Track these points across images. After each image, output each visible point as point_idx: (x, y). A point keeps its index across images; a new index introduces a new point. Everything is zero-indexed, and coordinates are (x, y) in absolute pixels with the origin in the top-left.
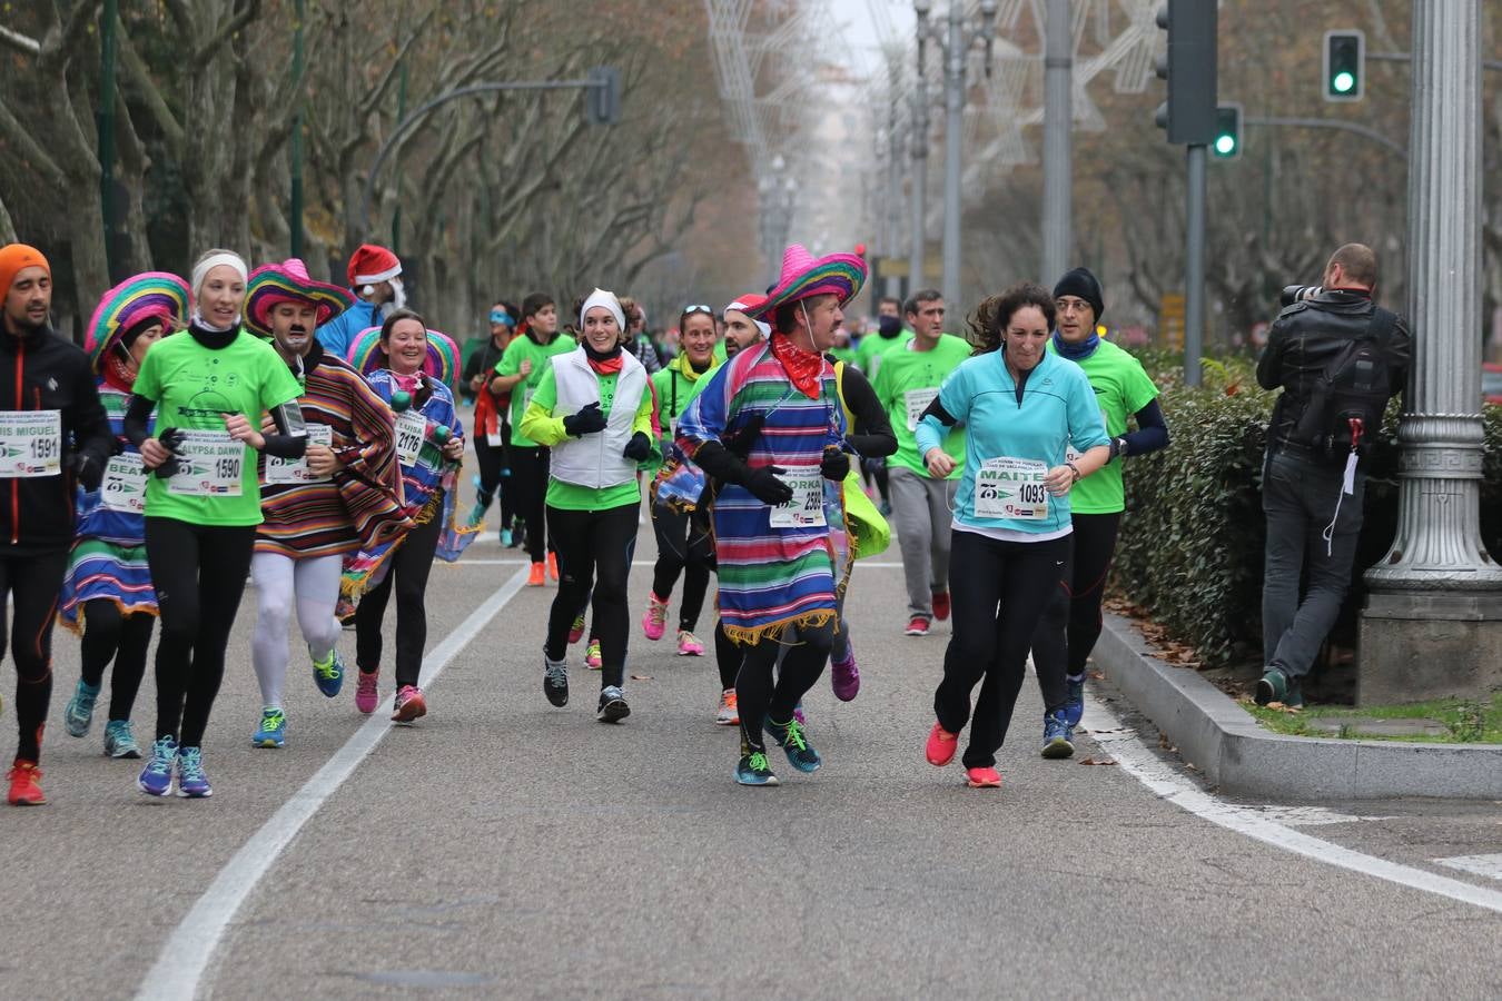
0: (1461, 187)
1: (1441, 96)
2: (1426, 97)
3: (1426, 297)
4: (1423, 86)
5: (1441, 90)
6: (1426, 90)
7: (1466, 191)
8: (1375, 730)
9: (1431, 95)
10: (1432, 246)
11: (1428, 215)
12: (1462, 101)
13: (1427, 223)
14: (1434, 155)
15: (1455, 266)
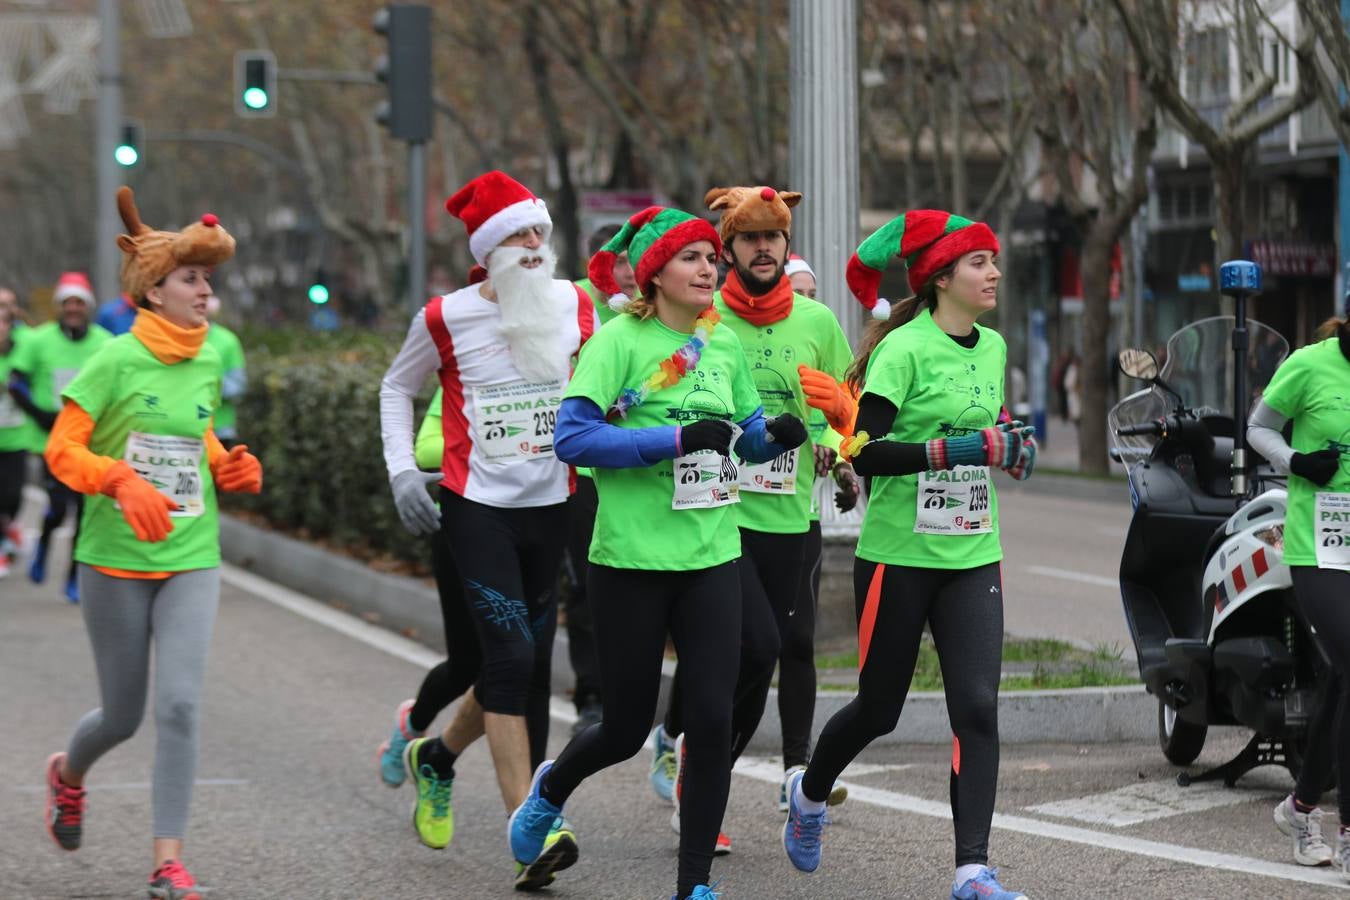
1: (822, 84)
2: (807, 84)
4: (803, 73)
5: (822, 77)
6: (807, 78)
7: (848, 173)
8: (836, 680)
9: (812, 82)
10: (817, 224)
15: (838, 242)
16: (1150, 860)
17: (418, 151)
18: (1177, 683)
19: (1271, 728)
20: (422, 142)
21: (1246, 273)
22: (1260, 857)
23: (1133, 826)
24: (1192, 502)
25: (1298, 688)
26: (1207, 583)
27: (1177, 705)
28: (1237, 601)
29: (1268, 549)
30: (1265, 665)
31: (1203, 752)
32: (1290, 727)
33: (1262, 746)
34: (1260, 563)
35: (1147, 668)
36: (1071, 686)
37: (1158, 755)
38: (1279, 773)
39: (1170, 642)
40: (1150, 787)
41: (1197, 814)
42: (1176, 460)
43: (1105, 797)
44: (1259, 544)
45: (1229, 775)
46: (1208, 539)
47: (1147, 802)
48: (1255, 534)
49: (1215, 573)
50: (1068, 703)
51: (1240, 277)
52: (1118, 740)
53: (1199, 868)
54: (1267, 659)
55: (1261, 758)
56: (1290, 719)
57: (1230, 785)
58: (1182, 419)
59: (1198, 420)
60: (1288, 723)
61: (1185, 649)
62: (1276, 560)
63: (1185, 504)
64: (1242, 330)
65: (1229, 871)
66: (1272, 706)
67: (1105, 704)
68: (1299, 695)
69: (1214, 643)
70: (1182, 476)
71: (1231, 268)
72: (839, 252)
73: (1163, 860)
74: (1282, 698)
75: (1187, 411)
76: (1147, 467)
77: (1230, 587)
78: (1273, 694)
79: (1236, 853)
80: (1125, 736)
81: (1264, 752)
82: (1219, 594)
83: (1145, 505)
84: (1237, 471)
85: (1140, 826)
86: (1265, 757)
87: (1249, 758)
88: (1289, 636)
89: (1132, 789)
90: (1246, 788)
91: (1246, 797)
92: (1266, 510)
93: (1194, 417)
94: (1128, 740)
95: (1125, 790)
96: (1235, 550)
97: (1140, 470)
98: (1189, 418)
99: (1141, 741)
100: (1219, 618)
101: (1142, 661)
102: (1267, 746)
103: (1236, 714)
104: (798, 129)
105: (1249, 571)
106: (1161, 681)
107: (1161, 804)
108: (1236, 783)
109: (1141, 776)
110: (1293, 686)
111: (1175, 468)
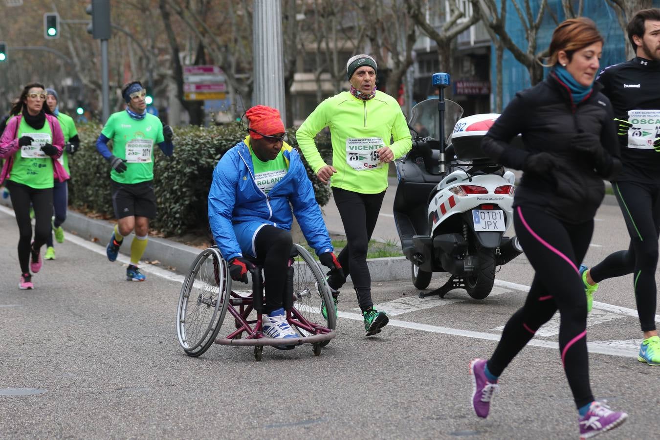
0: (276, 42)
1: (266, 7)
2: (260, 7)
3: (264, 86)
4: (258, 3)
5: (266, 4)
6: (260, 4)
7: (278, 44)
9: (262, 6)
10: (265, 65)
11: (263, 53)
12: (274, 8)
13: (263, 57)
14: (265, 30)
15: (274, 74)
16: (406, 329)
17: (105, 43)
18: (418, 254)
19: (459, 273)
20: (107, 40)
21: (443, 78)
22: (454, 327)
23: (399, 315)
24: (423, 177)
25: (470, 255)
26: (430, 211)
27: (419, 264)
28: (443, 218)
29: (455, 196)
30: (455, 245)
31: (430, 284)
32: (466, 271)
33: (454, 280)
34: (452, 202)
35: (406, 248)
36: (375, 257)
37: (411, 285)
38: (462, 292)
39: (415, 237)
40: (407, 299)
41: (427, 310)
42: (417, 160)
43: (388, 303)
44: (451, 194)
45: (441, 293)
46: (430, 192)
47: (406, 305)
48: (450, 190)
49: (433, 207)
50: (373, 264)
51: (441, 80)
52: (395, 280)
53: (427, 332)
54: (456, 243)
55: (454, 285)
56: (466, 268)
57: (442, 297)
58: (418, 142)
59: (425, 142)
60: (465, 270)
61: (421, 240)
62: (459, 201)
63: (420, 178)
64: (442, 102)
65: (439, 334)
66: (458, 263)
67: (389, 264)
68: (469, 258)
69: (433, 237)
70: (419, 166)
71: (437, 76)
72: (275, 77)
73: (411, 329)
74: (463, 260)
75: (420, 139)
76: (404, 163)
77: (439, 212)
78: (459, 258)
79: (443, 326)
80: (398, 278)
81: (456, 283)
82: (435, 215)
83: (403, 179)
84: (441, 163)
85: (402, 315)
86: (456, 285)
87: (449, 285)
88: (465, 233)
89: (400, 300)
90: (449, 298)
91: (448, 302)
92: (454, 179)
93: (423, 141)
94: (399, 280)
95: (396, 301)
96: (441, 197)
97: (401, 164)
98: (421, 141)
99: (404, 280)
100: (435, 226)
101: (403, 245)
102: (457, 280)
103: (443, 266)
104: (257, 26)
105: (447, 206)
106: (412, 254)
107: (412, 306)
108: (445, 296)
109: (404, 294)
110: (467, 254)
111: (415, 163)
